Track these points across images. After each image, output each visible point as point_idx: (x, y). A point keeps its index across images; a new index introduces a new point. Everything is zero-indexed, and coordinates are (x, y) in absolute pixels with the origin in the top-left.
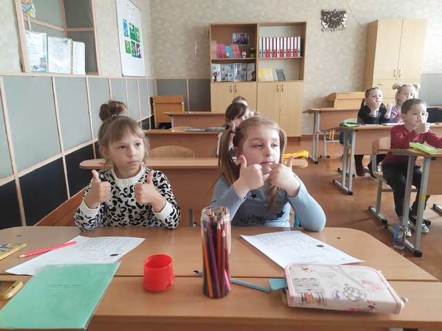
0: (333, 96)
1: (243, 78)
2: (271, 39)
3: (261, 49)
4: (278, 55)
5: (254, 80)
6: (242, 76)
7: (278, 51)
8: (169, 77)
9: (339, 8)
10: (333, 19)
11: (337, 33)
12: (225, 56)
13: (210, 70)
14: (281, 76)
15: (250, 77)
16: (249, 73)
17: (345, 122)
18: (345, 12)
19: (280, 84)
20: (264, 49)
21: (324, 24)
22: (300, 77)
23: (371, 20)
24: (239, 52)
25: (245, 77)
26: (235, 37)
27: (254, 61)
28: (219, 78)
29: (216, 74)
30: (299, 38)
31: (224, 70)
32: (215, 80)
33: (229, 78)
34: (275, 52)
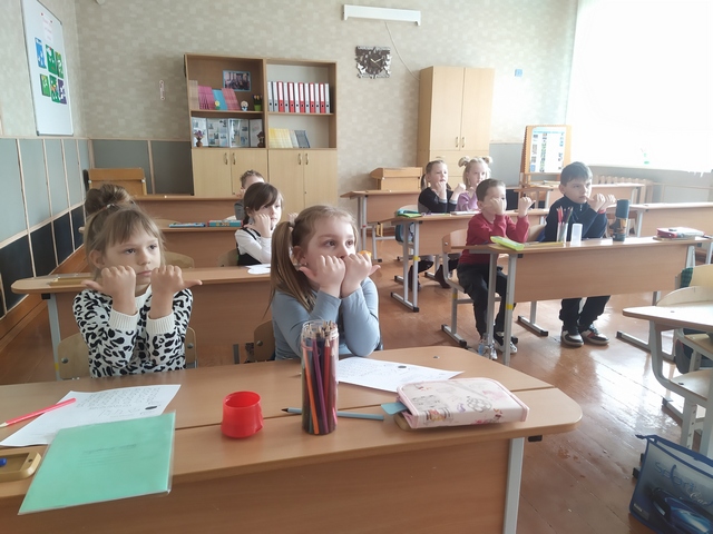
0: (379, 172)
1: (245, 142)
2: (286, 84)
3: (270, 98)
4: (298, 109)
5: (262, 145)
6: (243, 139)
7: (297, 103)
8: (116, 136)
9: (381, 46)
10: (372, 61)
11: (378, 82)
12: (214, 106)
13: (189, 128)
14: (303, 141)
15: (256, 142)
16: (254, 135)
17: (402, 210)
18: (388, 52)
19: (303, 152)
20: (276, 98)
21: (360, 67)
22: (331, 143)
23: (424, 65)
24: (236, 101)
25: (247, 141)
26: (227, 76)
27: (261, 116)
28: (205, 142)
29: (199, 135)
30: (327, 86)
31: (212, 128)
32: (198, 144)
33: (221, 141)
34: (292, 105)
